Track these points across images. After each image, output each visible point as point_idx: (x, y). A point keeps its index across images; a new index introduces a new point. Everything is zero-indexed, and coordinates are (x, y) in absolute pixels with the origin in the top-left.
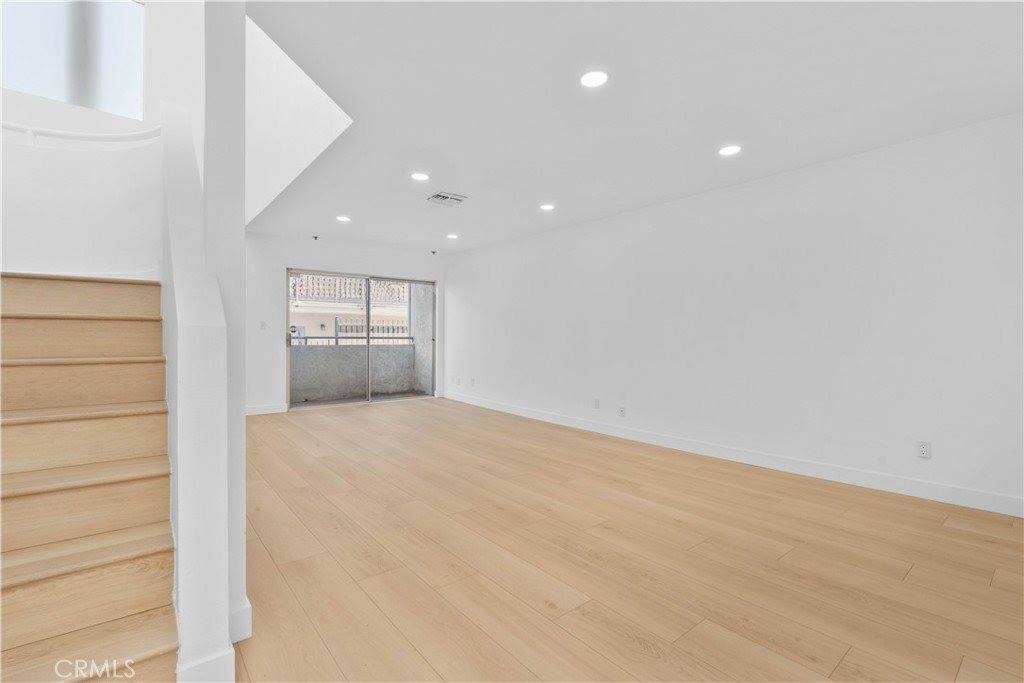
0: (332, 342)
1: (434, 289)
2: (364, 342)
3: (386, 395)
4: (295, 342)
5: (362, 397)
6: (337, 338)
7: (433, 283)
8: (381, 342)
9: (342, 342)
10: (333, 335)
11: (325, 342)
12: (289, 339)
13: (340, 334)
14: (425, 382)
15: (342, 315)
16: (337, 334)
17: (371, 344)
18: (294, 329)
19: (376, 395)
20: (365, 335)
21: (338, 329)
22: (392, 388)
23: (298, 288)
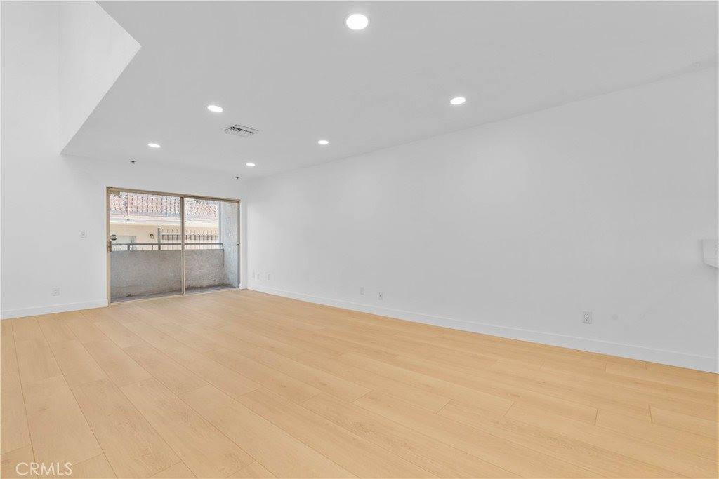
0: (156, 248)
1: (239, 206)
2: (180, 247)
3: (201, 288)
4: (114, 248)
5: (179, 291)
6: (159, 245)
7: (238, 202)
8: (193, 247)
9: (164, 248)
10: (157, 242)
11: (150, 248)
12: (109, 246)
13: (162, 242)
14: (232, 278)
15: (164, 227)
16: (159, 241)
17: (185, 248)
18: (114, 237)
19: (189, 289)
20: (180, 241)
21: (161, 237)
22: (205, 283)
23: (129, 205)
